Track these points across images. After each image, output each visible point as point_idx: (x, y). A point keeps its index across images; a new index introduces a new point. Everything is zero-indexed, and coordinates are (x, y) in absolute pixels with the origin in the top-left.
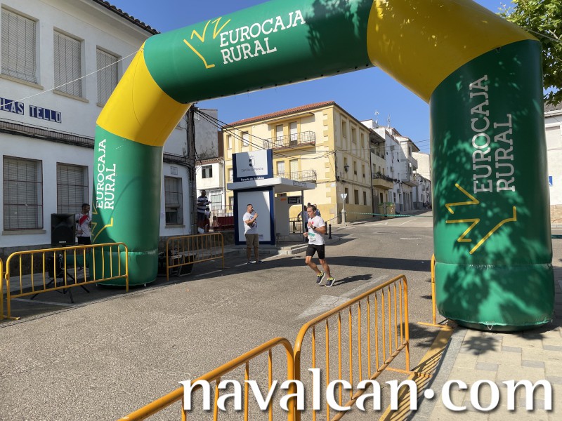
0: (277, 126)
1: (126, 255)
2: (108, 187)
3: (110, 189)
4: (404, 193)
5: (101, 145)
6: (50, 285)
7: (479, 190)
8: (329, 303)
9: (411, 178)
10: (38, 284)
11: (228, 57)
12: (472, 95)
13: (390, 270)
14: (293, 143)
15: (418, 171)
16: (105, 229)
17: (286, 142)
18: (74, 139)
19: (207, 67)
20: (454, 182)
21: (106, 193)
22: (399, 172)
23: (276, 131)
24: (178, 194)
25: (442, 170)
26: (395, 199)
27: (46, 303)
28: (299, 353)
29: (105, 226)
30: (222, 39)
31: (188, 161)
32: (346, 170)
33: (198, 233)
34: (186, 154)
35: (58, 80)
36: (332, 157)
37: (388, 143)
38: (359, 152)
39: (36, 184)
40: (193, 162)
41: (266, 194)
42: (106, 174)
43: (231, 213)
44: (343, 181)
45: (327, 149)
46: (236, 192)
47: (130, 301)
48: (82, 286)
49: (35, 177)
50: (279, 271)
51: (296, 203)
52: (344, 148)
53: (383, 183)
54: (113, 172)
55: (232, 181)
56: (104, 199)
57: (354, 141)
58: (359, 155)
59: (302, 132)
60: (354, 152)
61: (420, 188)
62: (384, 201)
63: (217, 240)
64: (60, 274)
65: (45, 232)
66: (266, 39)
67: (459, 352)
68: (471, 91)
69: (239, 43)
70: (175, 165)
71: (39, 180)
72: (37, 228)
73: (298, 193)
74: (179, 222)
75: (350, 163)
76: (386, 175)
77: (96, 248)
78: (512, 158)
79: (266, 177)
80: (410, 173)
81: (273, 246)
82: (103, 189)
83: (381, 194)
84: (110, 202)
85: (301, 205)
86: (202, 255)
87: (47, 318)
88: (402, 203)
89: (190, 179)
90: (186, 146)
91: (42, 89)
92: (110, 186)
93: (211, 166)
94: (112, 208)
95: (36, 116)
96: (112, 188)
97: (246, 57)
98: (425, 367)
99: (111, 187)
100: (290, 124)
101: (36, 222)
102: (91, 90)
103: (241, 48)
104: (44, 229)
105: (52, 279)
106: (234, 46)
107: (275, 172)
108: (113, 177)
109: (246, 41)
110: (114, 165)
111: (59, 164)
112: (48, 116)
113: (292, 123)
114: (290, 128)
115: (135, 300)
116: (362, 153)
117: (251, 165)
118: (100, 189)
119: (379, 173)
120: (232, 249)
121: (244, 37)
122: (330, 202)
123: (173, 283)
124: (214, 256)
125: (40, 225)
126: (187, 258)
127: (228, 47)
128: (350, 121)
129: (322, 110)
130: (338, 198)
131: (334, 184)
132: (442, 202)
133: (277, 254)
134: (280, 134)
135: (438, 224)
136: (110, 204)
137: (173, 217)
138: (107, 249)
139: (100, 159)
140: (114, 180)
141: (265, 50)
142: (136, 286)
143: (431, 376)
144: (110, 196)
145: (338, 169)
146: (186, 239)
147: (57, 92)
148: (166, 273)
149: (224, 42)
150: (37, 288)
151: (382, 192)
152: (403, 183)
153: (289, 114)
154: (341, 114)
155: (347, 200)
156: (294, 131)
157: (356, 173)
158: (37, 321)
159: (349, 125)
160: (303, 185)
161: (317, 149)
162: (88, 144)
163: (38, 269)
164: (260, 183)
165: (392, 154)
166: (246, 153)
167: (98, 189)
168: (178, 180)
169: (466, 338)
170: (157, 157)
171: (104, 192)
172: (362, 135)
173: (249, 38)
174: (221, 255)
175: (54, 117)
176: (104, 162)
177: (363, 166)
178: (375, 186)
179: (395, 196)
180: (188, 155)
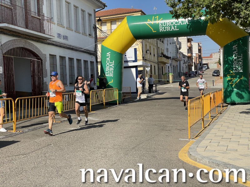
2: (111, 69)
3: (112, 70)
4: (173, 66)
5: (108, 54)
7: (235, 72)
9: (178, 56)
11: (161, 30)
12: (234, 49)
15: (181, 51)
19: (153, 32)
21: (110, 71)
22: (171, 52)
26: (169, 70)
30: (160, 24)
31: (95, 53)
32: (147, 52)
42: (110, 64)
44: (146, 60)
53: (164, 60)
54: (113, 64)
56: (109, 73)
61: (182, 62)
62: (164, 72)
66: (176, 26)
69: (166, 26)
70: (92, 56)
75: (148, 48)
76: (165, 54)
78: (242, 64)
79: (134, 61)
82: (109, 69)
83: (162, 67)
84: (112, 74)
89: (97, 62)
91: (64, 27)
94: (113, 76)
97: (168, 30)
99: (112, 69)
100: (112, 22)
103: (167, 28)
106: (165, 27)
109: (169, 26)
110: (113, 61)
112: (66, 38)
118: (108, 69)
119: (162, 54)
121: (168, 25)
127: (162, 27)
140: (113, 66)
141: (175, 29)
144: (112, 72)
145: (143, 53)
147: (67, 28)
149: (161, 25)
151: (162, 65)
152: (173, 59)
156: (114, 26)
157: (151, 54)
164: (131, 64)
165: (167, 39)
167: (106, 69)
168: (93, 63)
173: (170, 25)
176: (109, 60)
177: (154, 49)
178: (160, 62)
179: (169, 68)
180: (95, 50)
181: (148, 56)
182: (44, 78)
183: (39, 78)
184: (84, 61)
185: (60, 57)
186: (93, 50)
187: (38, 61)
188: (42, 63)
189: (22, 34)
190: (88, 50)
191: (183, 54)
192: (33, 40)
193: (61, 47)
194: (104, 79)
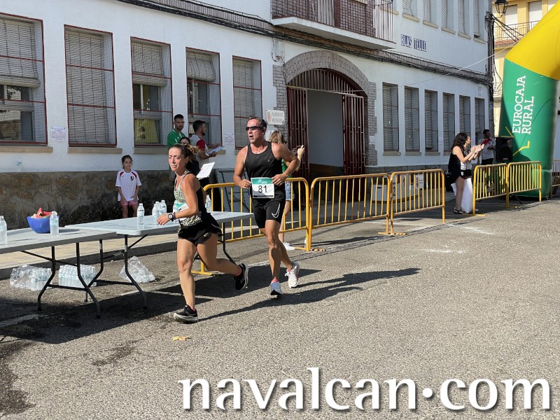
1: (540, 172)
2: (526, 115)
3: (528, 117)
5: (520, 81)
18: (432, 66)
24: (480, 118)
29: (522, 148)
31: (488, 79)
34: (487, 71)
42: (524, 104)
54: (531, 103)
56: (521, 125)
70: (480, 85)
82: (521, 117)
84: (528, 128)
89: (490, 100)
91: (419, 22)
94: (530, 133)
95: (416, 48)
110: (533, 97)
118: (518, 117)
139: (519, 92)
140: (532, 110)
144: (528, 123)
147: (424, 22)
167: (515, 117)
168: (483, 102)
175: (423, 47)
176: (523, 95)
180: (489, 73)
182: (370, 137)
183: (359, 137)
184: (461, 97)
185: (407, 88)
186: (484, 72)
187: (359, 99)
188: (366, 102)
189: (326, 40)
190: (471, 72)
192: (349, 52)
193: (408, 65)
194: (508, 139)
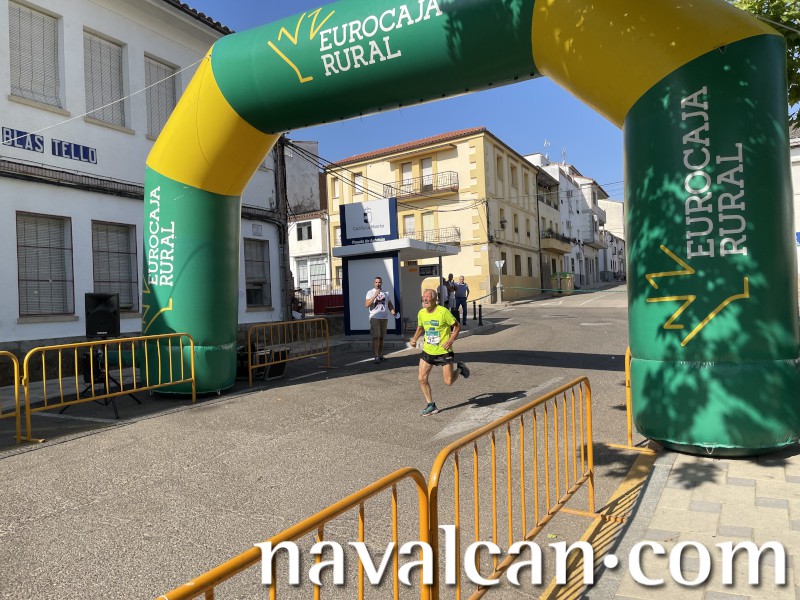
0: (402, 165)
1: (191, 351)
3: (167, 258)
4: (586, 259)
5: (154, 195)
6: (85, 394)
7: (694, 254)
8: (479, 417)
9: (597, 238)
10: (69, 392)
12: (684, 116)
13: (567, 370)
14: (427, 189)
15: (606, 227)
16: (161, 315)
17: (415, 188)
18: (115, 186)
20: (657, 242)
21: (162, 263)
22: (579, 229)
23: (402, 171)
24: (264, 263)
25: (641, 225)
26: (573, 268)
27: (81, 418)
28: (435, 490)
29: (162, 310)
31: (276, 217)
32: (503, 227)
33: (293, 318)
34: (274, 206)
35: (91, 103)
36: (482, 208)
37: (564, 186)
38: (521, 201)
39: (62, 251)
40: (283, 217)
41: (389, 263)
42: (161, 235)
43: (338, 290)
44: (499, 243)
45: (476, 197)
46: (346, 260)
47: (198, 415)
48: (130, 394)
49: (62, 241)
50: (409, 372)
51: (431, 275)
52: (500, 195)
53: (556, 244)
54: (170, 234)
55: (339, 244)
57: (514, 184)
58: (521, 205)
59: (439, 172)
60: (514, 201)
61: (610, 251)
62: (558, 270)
63: (319, 328)
64: (100, 378)
65: (77, 319)
67: (666, 486)
68: (683, 110)
70: (259, 223)
71: (67, 245)
72: (67, 313)
73: (434, 261)
74: (265, 303)
75: (508, 216)
76: (561, 233)
77: (149, 341)
78: (742, 206)
79: (387, 238)
80: (594, 229)
81: (398, 337)
82: (157, 257)
83: (554, 261)
85: (438, 278)
86: (299, 350)
87: (82, 439)
88: (584, 273)
89: (280, 242)
90: (274, 194)
91: (68, 115)
92: (168, 253)
93: (310, 223)
95: (60, 154)
96: (170, 256)
98: (617, 507)
99: (168, 255)
100: (422, 160)
101: (64, 304)
102: (138, 116)
104: (76, 314)
105: (88, 385)
107: (400, 231)
108: (171, 241)
110: (173, 223)
111: (95, 223)
112: (77, 154)
113: (424, 160)
114: (422, 167)
115: (205, 415)
116: (526, 201)
117: (366, 221)
119: (550, 231)
120: (340, 341)
122: (480, 273)
123: (259, 390)
124: (314, 351)
125: (70, 309)
126: (277, 354)
128: (509, 156)
129: (467, 141)
130: (492, 266)
131: (485, 247)
132: (641, 270)
133: (406, 347)
134: (407, 176)
135: (635, 303)
136: (167, 279)
137: (257, 296)
138: (164, 342)
139: (152, 215)
140: (172, 245)
142: (206, 394)
143: (625, 521)
144: (168, 268)
145: (491, 226)
146: (275, 328)
147: (90, 119)
148: (248, 376)
150: (68, 398)
151: (556, 257)
152: (584, 244)
153: (420, 146)
154: (495, 146)
155: (504, 270)
156: (427, 171)
157: (516, 230)
158: (69, 444)
159: (506, 162)
160: (441, 249)
161: (461, 197)
162: (135, 194)
163: (68, 372)
164: (380, 246)
165: (569, 202)
166: (359, 205)
167: (150, 257)
168: (264, 244)
169: (676, 465)
170: (233, 211)
171: (158, 262)
172: (526, 175)
174: (325, 349)
175: (86, 156)
176: (158, 219)
177: (528, 220)
178: (545, 249)
179: (573, 263)
180: (277, 208)
181: (508, 234)
185: (24, 214)
186: (265, 206)
191: (612, 236)
